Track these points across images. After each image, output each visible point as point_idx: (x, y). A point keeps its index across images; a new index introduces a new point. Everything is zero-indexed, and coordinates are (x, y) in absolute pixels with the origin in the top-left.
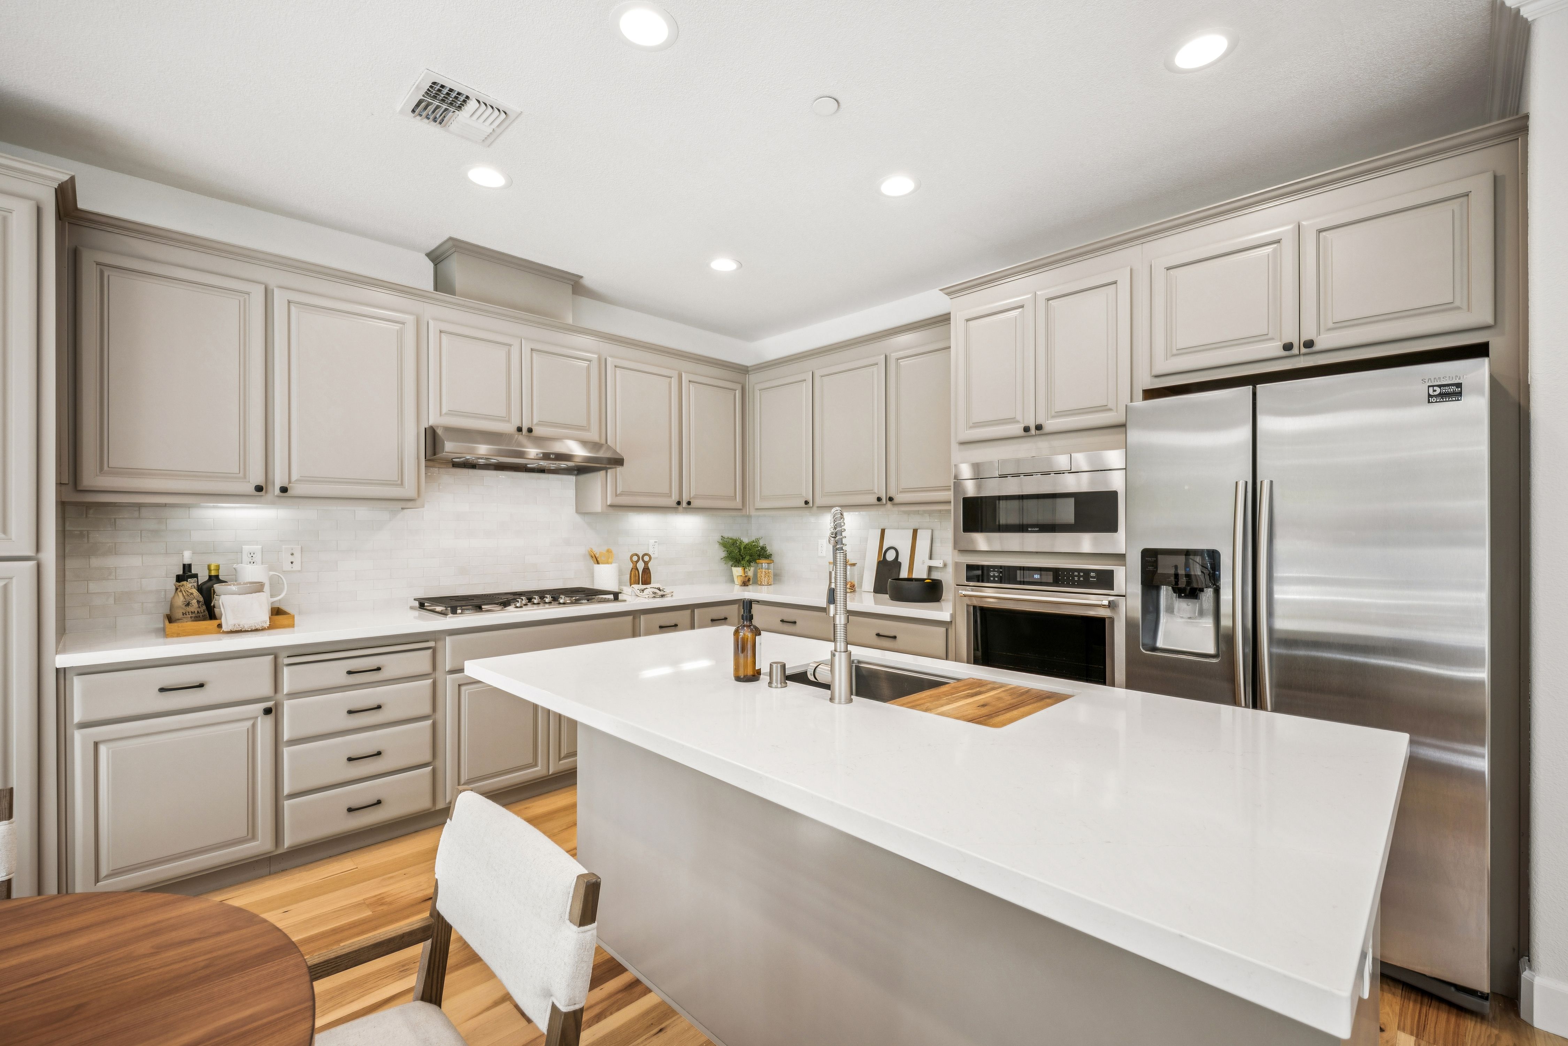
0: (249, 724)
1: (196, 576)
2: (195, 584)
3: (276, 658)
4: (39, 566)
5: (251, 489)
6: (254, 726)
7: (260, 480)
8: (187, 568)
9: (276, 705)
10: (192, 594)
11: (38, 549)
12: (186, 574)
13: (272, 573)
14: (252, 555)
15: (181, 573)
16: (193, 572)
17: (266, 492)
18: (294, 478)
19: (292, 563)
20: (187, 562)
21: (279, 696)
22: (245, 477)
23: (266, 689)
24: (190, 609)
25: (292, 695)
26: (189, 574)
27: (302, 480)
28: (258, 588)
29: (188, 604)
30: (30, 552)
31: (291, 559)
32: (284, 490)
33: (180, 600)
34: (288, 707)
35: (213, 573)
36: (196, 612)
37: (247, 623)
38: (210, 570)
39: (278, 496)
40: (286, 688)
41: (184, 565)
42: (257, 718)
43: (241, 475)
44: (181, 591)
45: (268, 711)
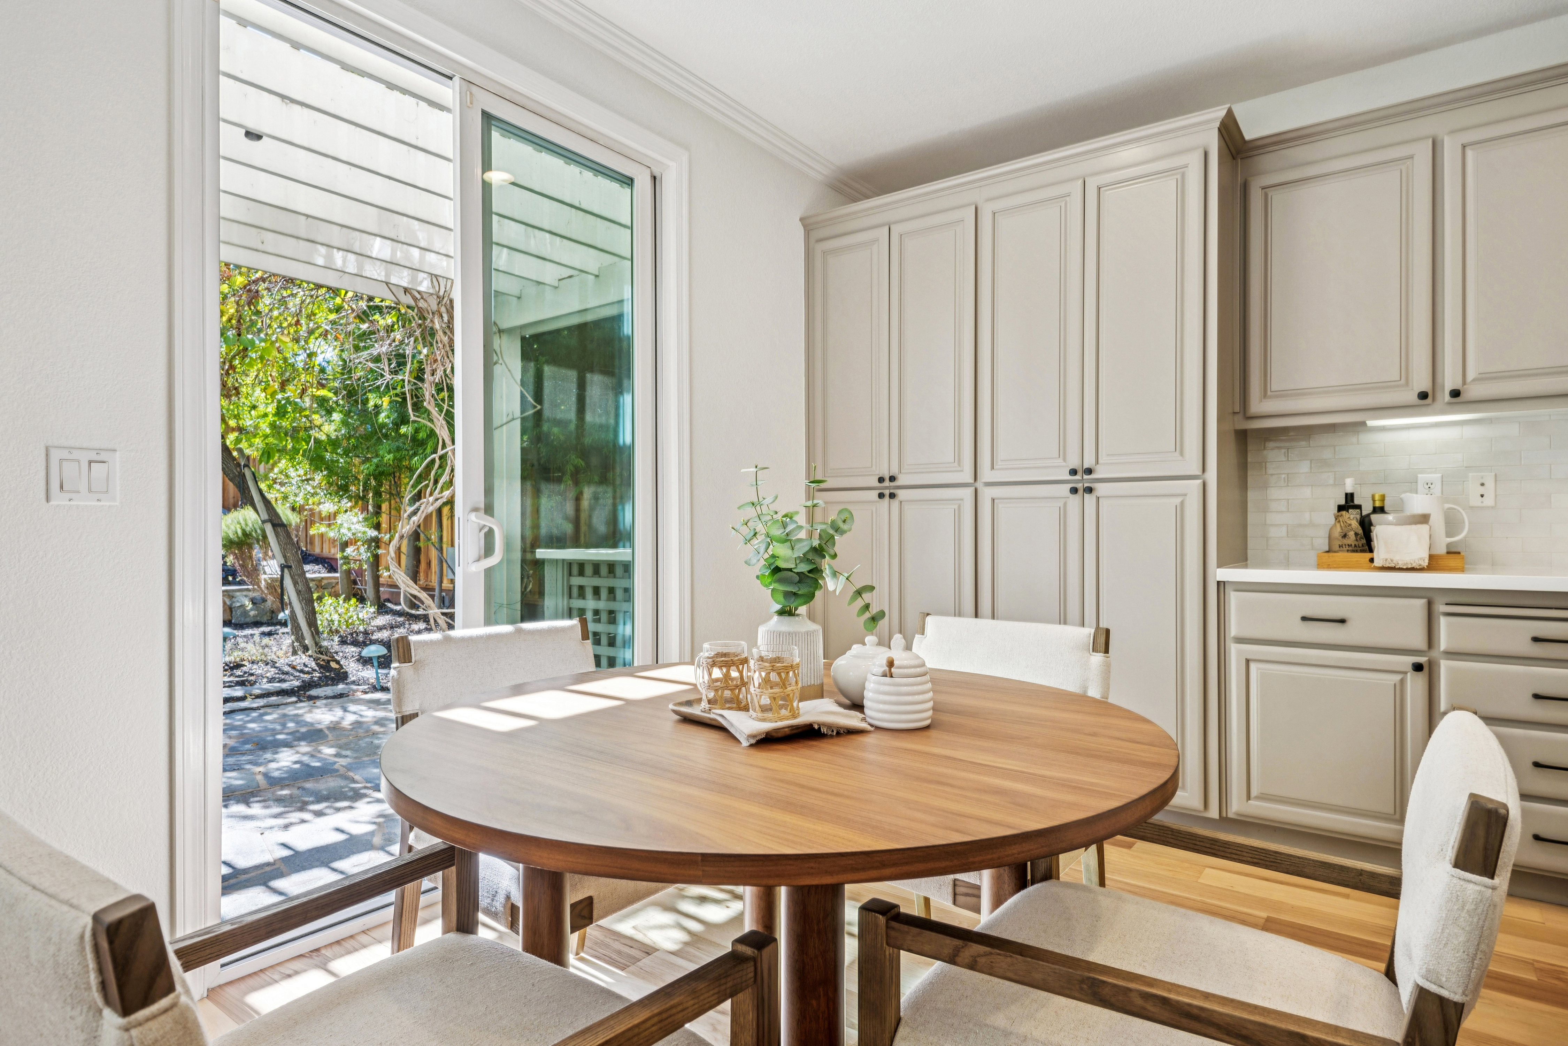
0: (1397, 678)
1: (1359, 507)
2: (1358, 517)
3: (1430, 604)
4: (1204, 485)
5: (1412, 397)
6: (1402, 682)
7: (1424, 384)
8: (1350, 497)
9: (1430, 662)
10: (1350, 525)
11: (1204, 470)
12: (1349, 503)
13: (1447, 506)
14: (1429, 486)
15: (1343, 502)
16: (1356, 502)
17: (1434, 400)
18: (1471, 375)
19: (1482, 496)
20: (1349, 491)
21: (1434, 654)
22: (1407, 383)
23: (1418, 640)
24: (1346, 541)
25: (1451, 654)
26: (1352, 504)
27: (1483, 378)
28: (1424, 519)
29: (1345, 536)
30: (1198, 472)
31: (1482, 490)
32: (1455, 394)
33: (1338, 531)
34: (1445, 667)
35: (1378, 504)
36: (1353, 545)
37: (1402, 559)
38: (1374, 501)
39: (1449, 403)
40: (1443, 643)
41: (1346, 494)
42: (1406, 673)
43: (1403, 381)
44: (1339, 521)
45: (1418, 667)
